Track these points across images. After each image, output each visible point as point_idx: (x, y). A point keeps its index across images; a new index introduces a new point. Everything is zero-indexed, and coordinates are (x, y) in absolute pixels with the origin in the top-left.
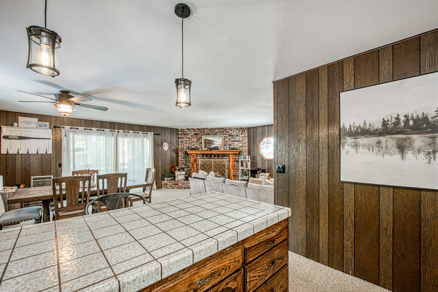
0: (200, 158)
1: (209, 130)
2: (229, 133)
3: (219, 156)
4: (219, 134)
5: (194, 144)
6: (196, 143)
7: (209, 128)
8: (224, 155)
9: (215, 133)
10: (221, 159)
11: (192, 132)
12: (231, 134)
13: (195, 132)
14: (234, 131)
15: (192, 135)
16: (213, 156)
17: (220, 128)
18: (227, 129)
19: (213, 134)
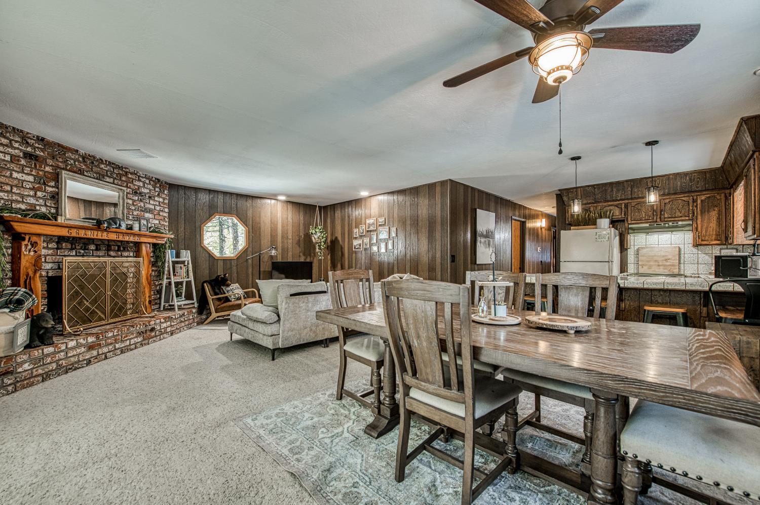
0: (50, 252)
1: (81, 159)
2: (135, 185)
3: (109, 249)
4: (111, 180)
5: (22, 196)
6: (32, 193)
7: (82, 152)
8: (122, 246)
9: (100, 174)
10: (114, 257)
11: (16, 145)
12: (139, 187)
13: (29, 149)
14: (144, 183)
15: (12, 156)
16: (92, 247)
17: (113, 164)
18: (131, 174)
19: (95, 175)
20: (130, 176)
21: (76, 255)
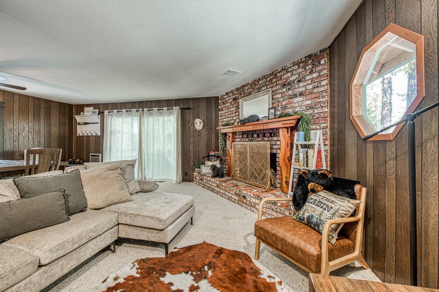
1: (250, 86)
2: (283, 80)
4: (265, 88)
9: (258, 88)
11: (231, 97)
13: (234, 96)
14: (292, 71)
15: (230, 103)
17: (266, 75)
18: (279, 72)
19: (256, 91)
20: (279, 75)
21: (248, 141)
